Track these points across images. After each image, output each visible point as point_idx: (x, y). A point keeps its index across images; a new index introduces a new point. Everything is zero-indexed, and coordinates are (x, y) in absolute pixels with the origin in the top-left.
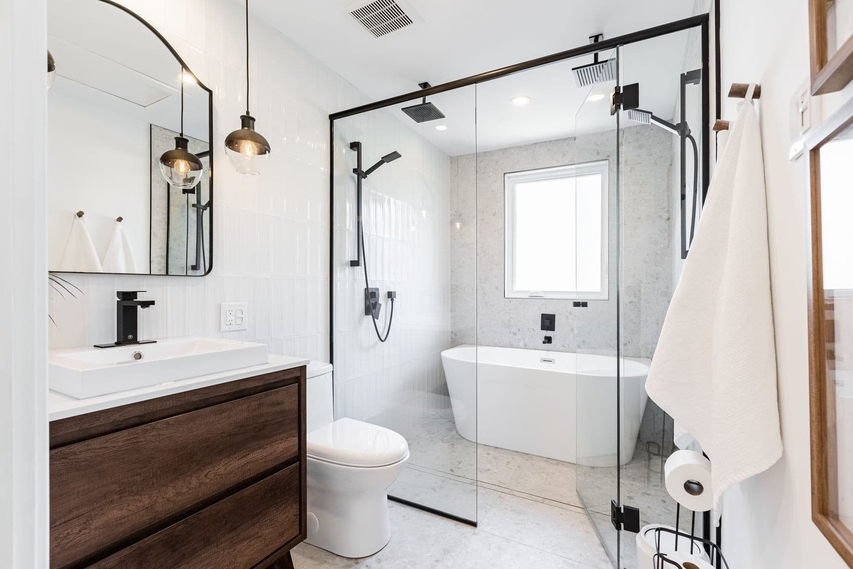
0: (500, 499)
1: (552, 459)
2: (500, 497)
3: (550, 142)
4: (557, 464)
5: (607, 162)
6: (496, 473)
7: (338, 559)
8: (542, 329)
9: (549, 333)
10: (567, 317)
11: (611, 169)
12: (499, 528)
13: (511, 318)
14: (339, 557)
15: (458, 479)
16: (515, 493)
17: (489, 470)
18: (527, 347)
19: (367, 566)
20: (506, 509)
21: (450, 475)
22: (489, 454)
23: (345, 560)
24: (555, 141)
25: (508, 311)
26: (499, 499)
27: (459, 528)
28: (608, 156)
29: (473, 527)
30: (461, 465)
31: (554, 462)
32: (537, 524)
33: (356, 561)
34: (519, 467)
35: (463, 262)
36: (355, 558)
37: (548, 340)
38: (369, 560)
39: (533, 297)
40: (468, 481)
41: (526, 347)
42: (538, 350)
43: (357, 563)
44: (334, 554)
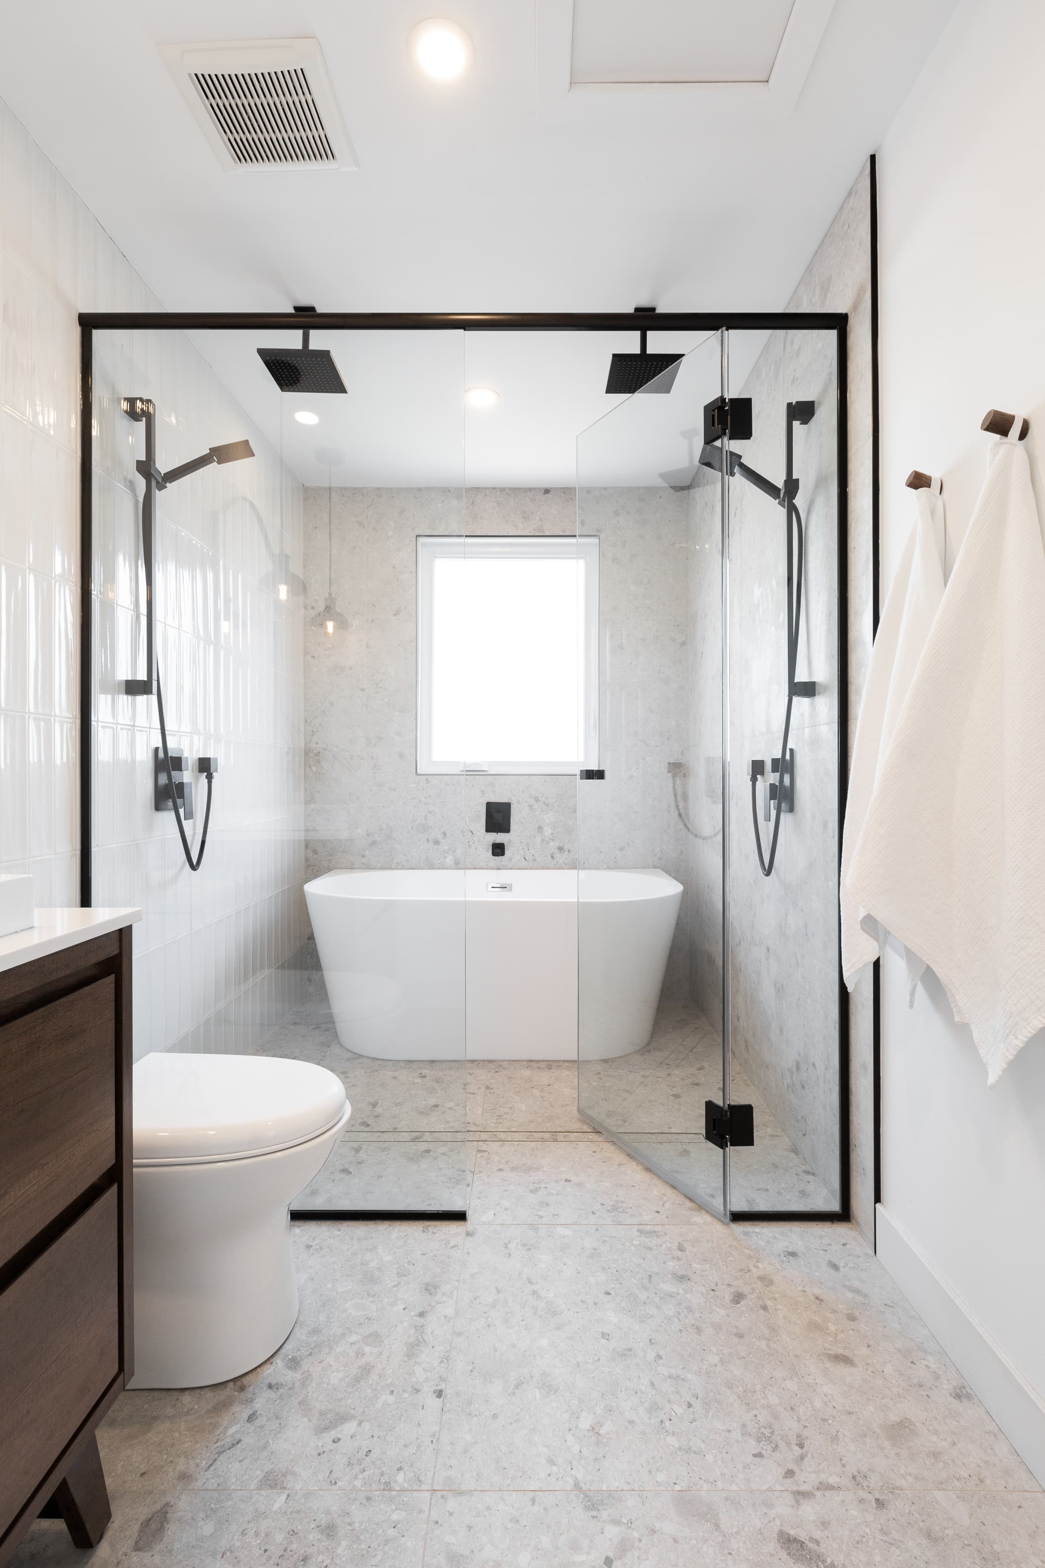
0: (481, 1154)
1: (538, 1061)
2: (479, 1151)
3: (502, 490)
4: (549, 1068)
5: (596, 540)
6: (451, 1108)
7: (186, 1398)
8: (488, 830)
9: (499, 838)
10: (531, 807)
11: (603, 553)
12: (506, 1209)
13: (430, 812)
14: (187, 1392)
15: (386, 1137)
16: (503, 1136)
17: (436, 1106)
18: (460, 866)
19: (270, 1387)
20: (501, 1170)
21: (365, 1134)
22: (425, 1077)
23: (209, 1394)
24: (510, 489)
25: (423, 800)
26: (479, 1155)
27: (433, 1233)
28: (598, 530)
29: (462, 1223)
30: (379, 1110)
31: (543, 1065)
32: (567, 1181)
33: (238, 1383)
34: (488, 1087)
35: (332, 704)
36: (234, 1380)
37: (498, 850)
38: (268, 1370)
39: (473, 773)
40: (406, 1136)
41: (457, 865)
42: (480, 869)
43: (242, 1389)
44: (169, 1390)
